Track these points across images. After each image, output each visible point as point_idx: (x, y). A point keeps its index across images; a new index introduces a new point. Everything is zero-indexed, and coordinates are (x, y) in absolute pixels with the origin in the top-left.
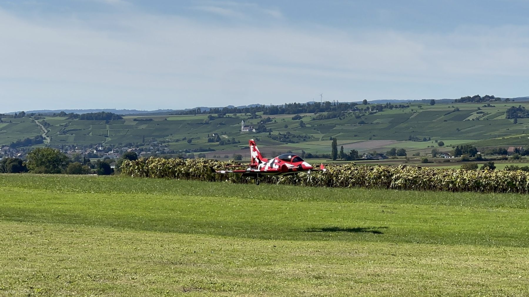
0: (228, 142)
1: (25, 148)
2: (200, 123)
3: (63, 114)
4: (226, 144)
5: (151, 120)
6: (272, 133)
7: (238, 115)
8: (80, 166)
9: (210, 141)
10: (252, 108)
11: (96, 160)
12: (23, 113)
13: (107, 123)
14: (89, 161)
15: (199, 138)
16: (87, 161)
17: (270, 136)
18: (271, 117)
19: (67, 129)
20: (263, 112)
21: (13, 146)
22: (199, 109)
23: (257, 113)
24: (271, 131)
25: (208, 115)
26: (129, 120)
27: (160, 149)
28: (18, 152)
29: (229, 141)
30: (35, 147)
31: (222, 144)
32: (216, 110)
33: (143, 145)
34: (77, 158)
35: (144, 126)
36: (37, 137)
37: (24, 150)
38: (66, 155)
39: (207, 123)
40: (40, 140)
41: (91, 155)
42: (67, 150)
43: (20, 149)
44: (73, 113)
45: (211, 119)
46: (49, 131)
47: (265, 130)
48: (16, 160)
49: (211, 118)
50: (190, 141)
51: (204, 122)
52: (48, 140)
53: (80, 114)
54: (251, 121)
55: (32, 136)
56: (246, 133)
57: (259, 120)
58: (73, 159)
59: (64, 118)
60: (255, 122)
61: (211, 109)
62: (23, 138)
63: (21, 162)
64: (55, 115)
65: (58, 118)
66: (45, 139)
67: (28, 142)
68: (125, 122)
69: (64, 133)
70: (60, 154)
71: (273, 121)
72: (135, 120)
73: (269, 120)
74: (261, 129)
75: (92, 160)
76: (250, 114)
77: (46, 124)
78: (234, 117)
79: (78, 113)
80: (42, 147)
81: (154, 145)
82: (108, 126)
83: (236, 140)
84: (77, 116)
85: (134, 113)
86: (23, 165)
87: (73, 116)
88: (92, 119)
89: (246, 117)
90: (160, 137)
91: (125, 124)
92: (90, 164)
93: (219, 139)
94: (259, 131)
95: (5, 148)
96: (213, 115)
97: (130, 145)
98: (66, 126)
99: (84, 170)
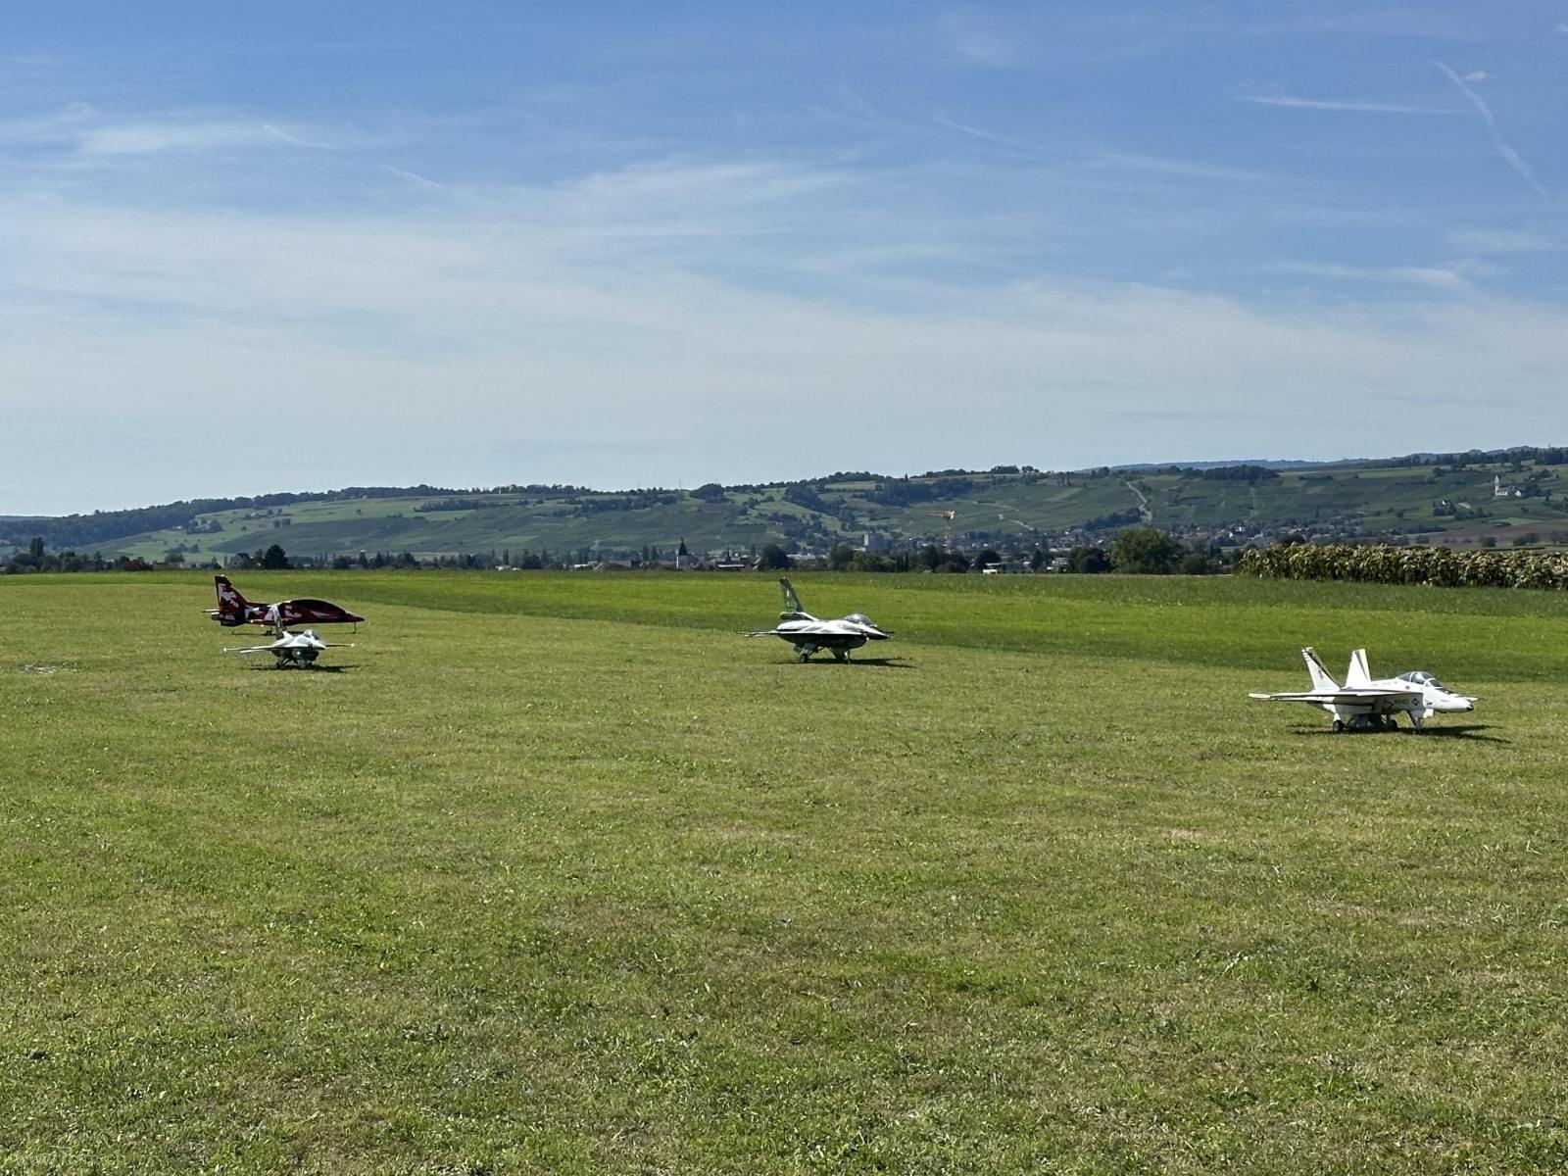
0: (1471, 516)
1: (1109, 530)
2: (1417, 483)
3: (1174, 470)
4: (1467, 518)
5: (1330, 478)
6: (1551, 498)
7: (1489, 466)
8: (1203, 561)
9: (1438, 513)
10: (1514, 454)
11: (1231, 549)
12: (1106, 469)
13: (1252, 484)
14: (1219, 551)
15: (1416, 509)
16: (1215, 552)
17: (1547, 503)
18: (1550, 468)
19: (1182, 495)
20: (1533, 461)
21: (1090, 527)
22: (1417, 456)
23: (1523, 463)
24: (1548, 493)
25: (1435, 467)
26: (1291, 478)
27: (1348, 528)
28: (1098, 537)
29: (1472, 513)
30: (1126, 528)
31: (1459, 518)
32: (1448, 459)
33: (1315, 522)
34: (1199, 547)
35: (1317, 489)
36: (1130, 511)
37: (1107, 535)
38: (1180, 542)
39: (1431, 482)
40: (1135, 517)
41: (1224, 541)
42: (1181, 532)
43: (1102, 531)
44: (1191, 469)
45: (1439, 475)
46: (1149, 501)
47: (1538, 493)
48: (1094, 550)
49: (1439, 473)
50: (1400, 515)
51: (1426, 479)
52: (1149, 516)
53: (1205, 469)
54: (1511, 476)
55: (1121, 509)
56: (1502, 499)
57: (1527, 475)
58: (1191, 549)
59: (1175, 478)
60: (1520, 478)
61: (1438, 456)
62: (1106, 512)
63: (1100, 554)
64: (1159, 471)
65: (1166, 478)
66: (1143, 513)
67: (1115, 520)
68: (1282, 482)
69: (1177, 503)
70: (1169, 540)
71: (1554, 476)
72: (1301, 478)
73: (1545, 474)
74: (1530, 490)
75: (1226, 550)
76: (1510, 464)
77: (1146, 489)
78: (1480, 469)
79: (1200, 468)
80: (1139, 528)
81: (1336, 523)
82: (1252, 490)
83: (1485, 512)
84: (1198, 473)
85: (1300, 466)
86: (1104, 559)
87: (1190, 473)
88: (1225, 478)
89: (1504, 470)
90: (1347, 507)
91: (1283, 485)
92: (1221, 557)
93: (1453, 511)
94: (1526, 494)
95: (1076, 531)
96: (1442, 467)
97: (1293, 523)
98: (1180, 491)
99: (1210, 567)
